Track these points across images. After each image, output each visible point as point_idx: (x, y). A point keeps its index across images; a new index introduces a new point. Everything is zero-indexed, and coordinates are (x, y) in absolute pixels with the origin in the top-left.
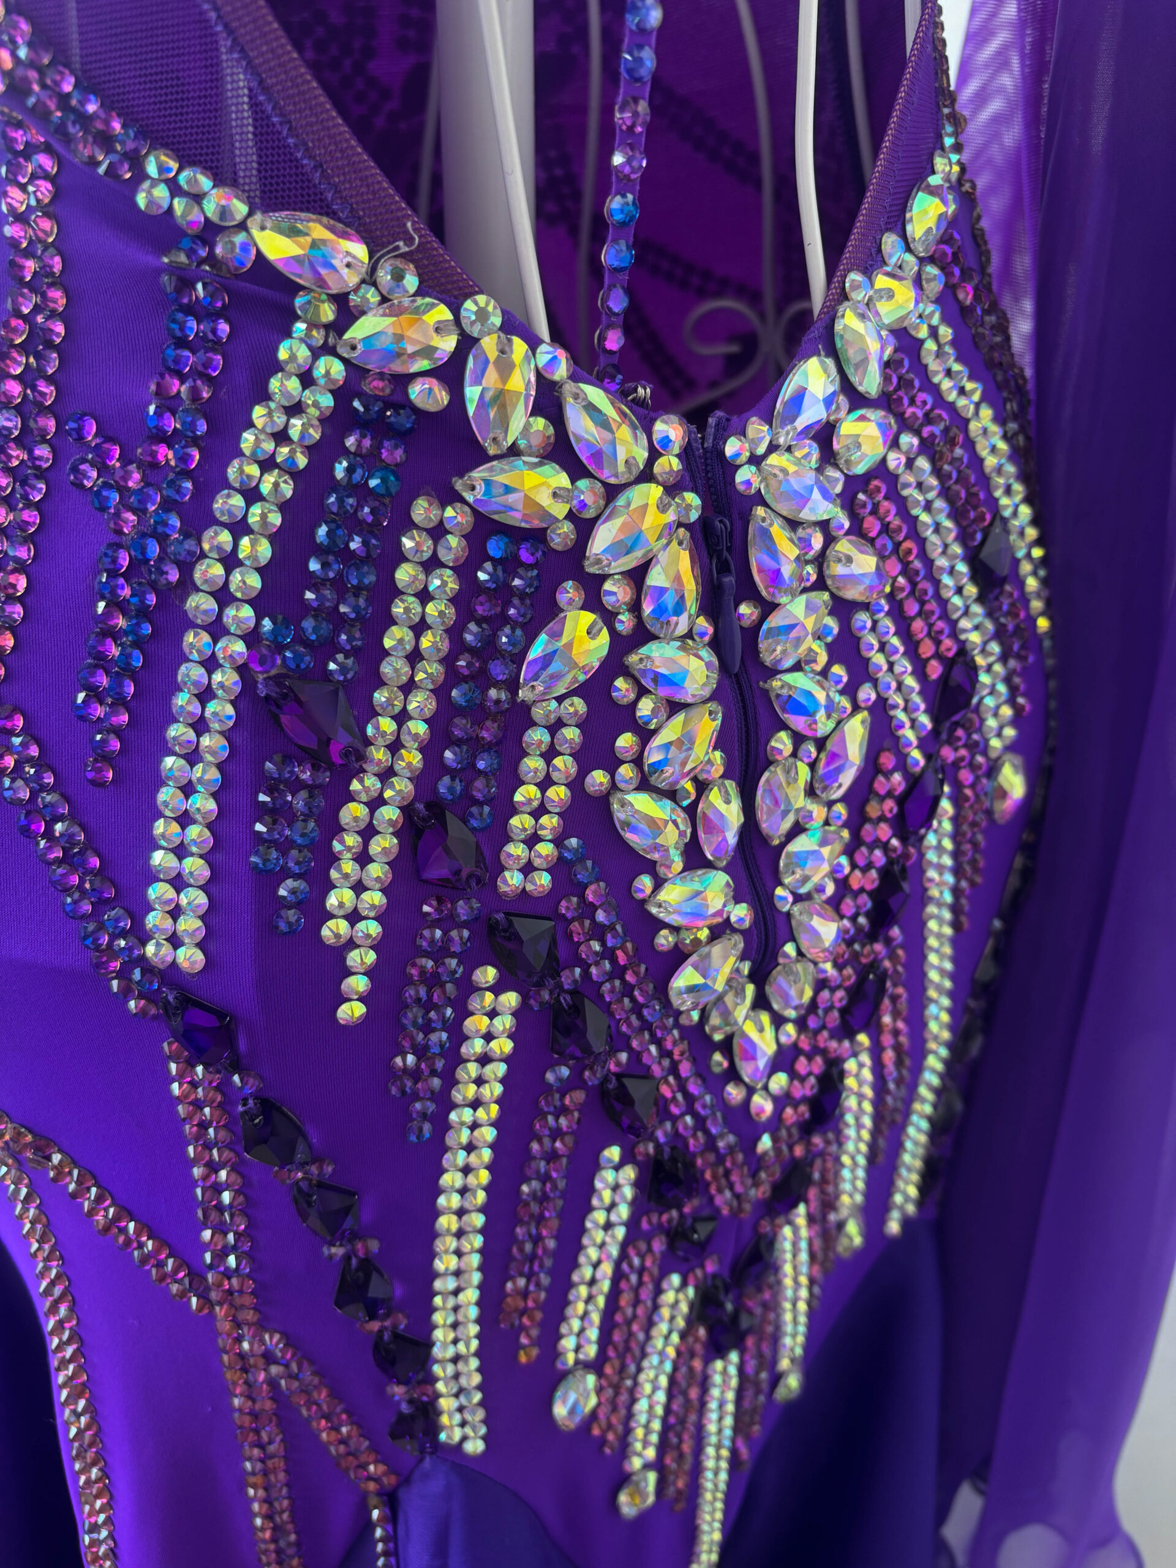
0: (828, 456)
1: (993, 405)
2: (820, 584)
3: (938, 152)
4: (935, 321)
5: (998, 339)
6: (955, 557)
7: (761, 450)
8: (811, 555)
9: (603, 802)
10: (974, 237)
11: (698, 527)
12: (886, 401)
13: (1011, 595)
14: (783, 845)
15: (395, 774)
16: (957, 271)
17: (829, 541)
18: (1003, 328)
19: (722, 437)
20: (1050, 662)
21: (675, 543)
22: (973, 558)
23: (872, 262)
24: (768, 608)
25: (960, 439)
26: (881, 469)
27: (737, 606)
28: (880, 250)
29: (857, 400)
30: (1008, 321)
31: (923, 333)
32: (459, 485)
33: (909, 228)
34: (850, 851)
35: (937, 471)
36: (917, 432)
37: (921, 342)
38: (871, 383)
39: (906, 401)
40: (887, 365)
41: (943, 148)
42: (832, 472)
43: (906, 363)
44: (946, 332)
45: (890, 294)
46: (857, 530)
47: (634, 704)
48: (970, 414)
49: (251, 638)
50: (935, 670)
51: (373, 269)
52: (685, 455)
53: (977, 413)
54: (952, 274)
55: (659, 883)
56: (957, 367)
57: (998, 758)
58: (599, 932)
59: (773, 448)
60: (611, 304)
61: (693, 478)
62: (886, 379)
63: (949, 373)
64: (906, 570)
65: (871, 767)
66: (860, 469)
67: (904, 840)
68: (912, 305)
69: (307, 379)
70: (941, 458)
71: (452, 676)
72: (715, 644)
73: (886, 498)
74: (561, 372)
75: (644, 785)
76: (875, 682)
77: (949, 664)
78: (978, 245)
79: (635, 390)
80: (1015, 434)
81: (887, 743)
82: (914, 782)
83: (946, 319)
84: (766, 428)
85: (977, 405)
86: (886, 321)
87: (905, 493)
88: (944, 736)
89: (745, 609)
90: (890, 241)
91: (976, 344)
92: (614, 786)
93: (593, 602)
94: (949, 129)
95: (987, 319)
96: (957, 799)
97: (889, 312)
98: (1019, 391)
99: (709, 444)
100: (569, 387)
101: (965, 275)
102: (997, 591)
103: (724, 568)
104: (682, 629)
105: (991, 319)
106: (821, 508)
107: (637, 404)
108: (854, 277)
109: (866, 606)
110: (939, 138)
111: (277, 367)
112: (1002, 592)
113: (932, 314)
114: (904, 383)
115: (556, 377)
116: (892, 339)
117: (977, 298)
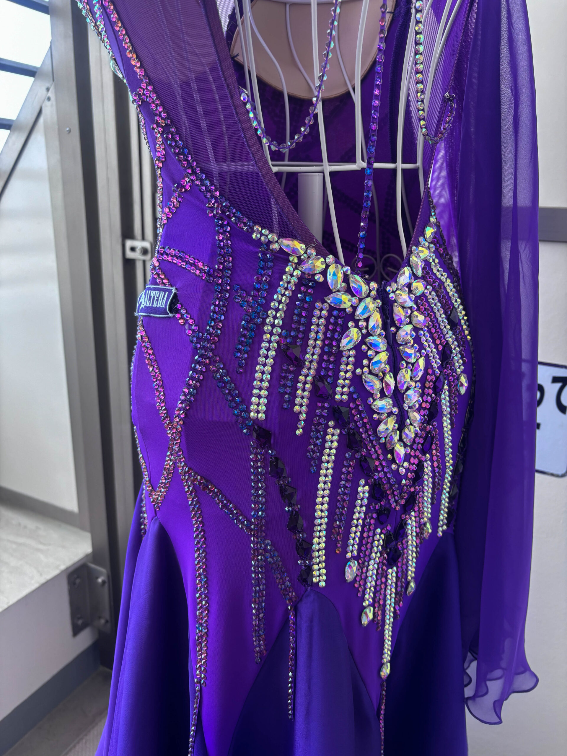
0: (410, 292)
1: (450, 279)
2: (410, 323)
3: (431, 217)
4: (434, 257)
5: (450, 262)
6: (443, 318)
7: (395, 290)
8: (408, 315)
9: (360, 377)
10: (441, 236)
11: (381, 308)
12: (423, 278)
13: (459, 329)
14: (405, 393)
15: (311, 369)
16: (438, 245)
17: (412, 312)
18: (451, 259)
19: (385, 287)
20: (472, 349)
21: (376, 311)
22: (448, 318)
23: (418, 244)
24: (398, 328)
25: (443, 287)
26: (423, 294)
27: (391, 328)
28: (419, 241)
29: (416, 277)
30: (452, 257)
31: (431, 261)
32: (326, 299)
33: (425, 236)
34: (422, 396)
35: (437, 295)
36: (431, 285)
37: (431, 263)
38: (420, 273)
39: (428, 278)
40: (423, 269)
41: (432, 216)
42: (411, 295)
43: (428, 268)
44: (437, 261)
45: (423, 252)
46: (418, 310)
47: (367, 352)
48: (444, 281)
49: (280, 335)
50: (440, 347)
51: (306, 250)
52: (378, 291)
53: (446, 280)
54: (437, 246)
55: (374, 400)
56: (440, 269)
57: (460, 375)
58: (360, 412)
59: (397, 289)
60: (359, 256)
61: (379, 296)
62: (423, 272)
63: (438, 271)
64: (431, 321)
65: (426, 373)
66: (418, 294)
67: (436, 395)
68: (428, 254)
69: (292, 275)
70: (438, 292)
71: (324, 345)
72: (386, 337)
73: (425, 302)
74: (349, 272)
75: (370, 373)
76: (425, 350)
77: (444, 347)
78: (442, 238)
79: (365, 276)
80: (457, 286)
81: (429, 367)
82: (438, 378)
83: (436, 257)
84: (396, 284)
85: (446, 279)
86: (422, 258)
87: (429, 301)
88: (444, 366)
89: (392, 329)
90: (421, 239)
91: (445, 263)
92: (363, 373)
93: (357, 326)
94: (433, 210)
95: (447, 257)
96: (449, 385)
97: (422, 256)
98: (456, 275)
99: (382, 288)
100: (351, 276)
101: (440, 246)
102: (455, 327)
103: (387, 318)
104: (378, 333)
105: (448, 257)
106: (410, 304)
107: (365, 279)
108: (414, 248)
109: (421, 329)
110: (430, 213)
111: (285, 273)
112: (456, 328)
113: (433, 256)
114: (427, 273)
115: (348, 273)
116: (423, 262)
117: (444, 252)
